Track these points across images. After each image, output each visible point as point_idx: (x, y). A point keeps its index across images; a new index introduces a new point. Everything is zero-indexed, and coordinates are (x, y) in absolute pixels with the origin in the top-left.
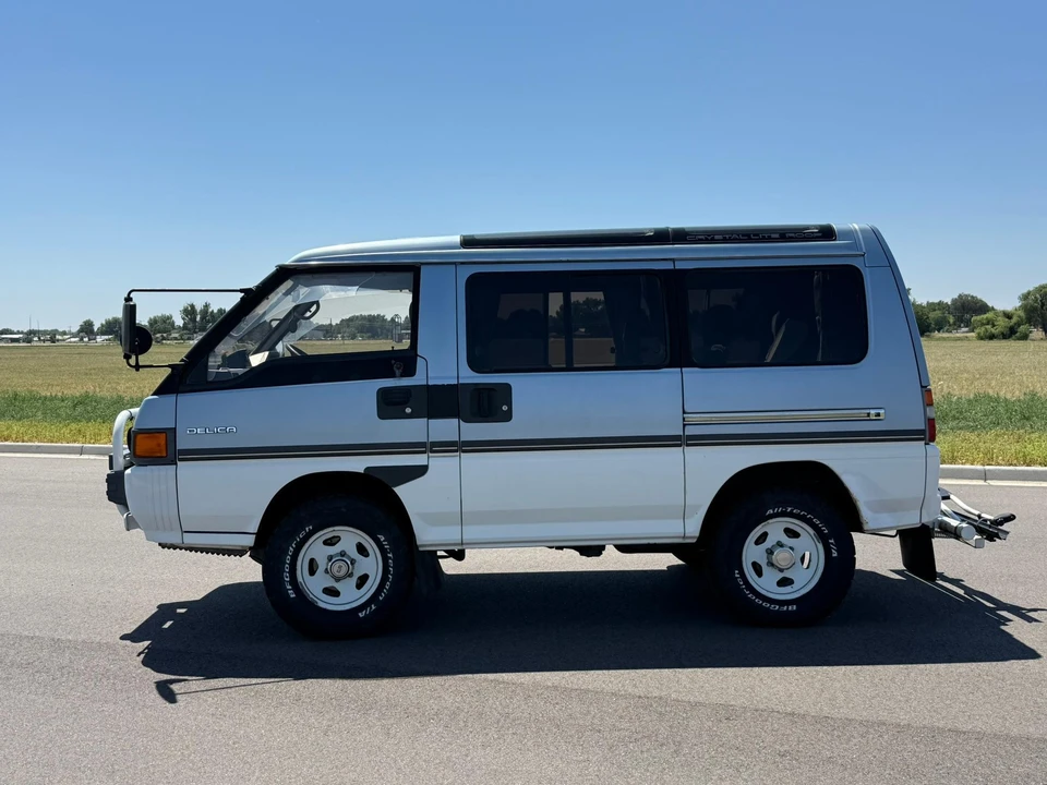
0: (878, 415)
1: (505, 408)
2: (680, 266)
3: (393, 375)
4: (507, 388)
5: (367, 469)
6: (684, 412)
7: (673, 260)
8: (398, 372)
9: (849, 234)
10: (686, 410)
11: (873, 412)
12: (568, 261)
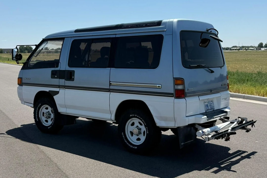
0: (159, 87)
1: (73, 77)
2: (117, 36)
3: (54, 67)
4: (74, 71)
5: (49, 91)
6: (110, 82)
7: (116, 34)
8: (55, 66)
9: (165, 23)
10: (111, 81)
11: (158, 85)
12: (92, 36)
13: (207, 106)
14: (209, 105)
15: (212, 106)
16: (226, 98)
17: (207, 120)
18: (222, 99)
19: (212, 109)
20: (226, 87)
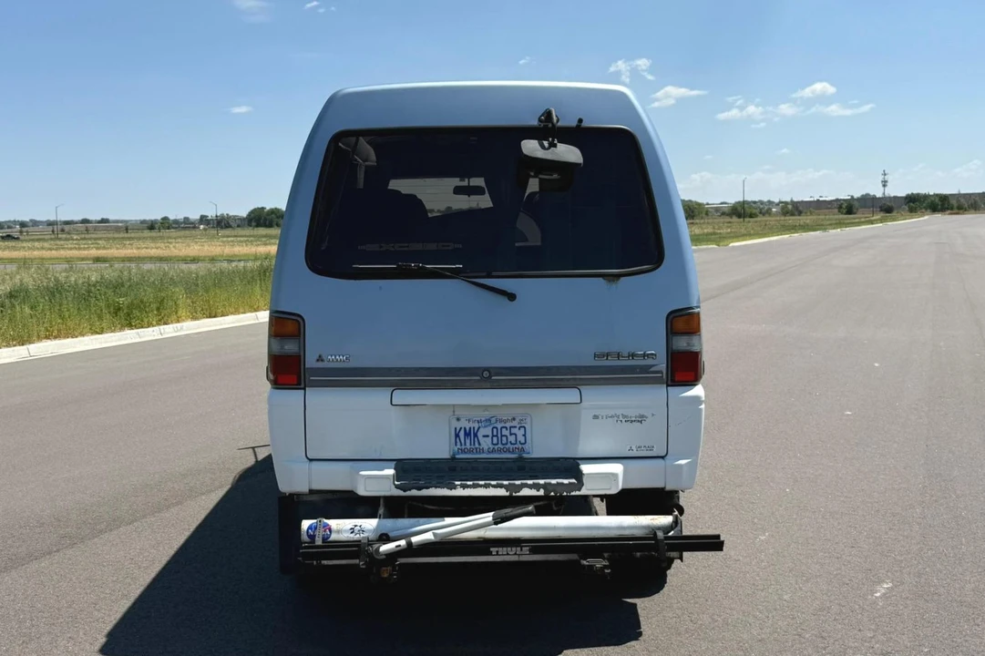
13: (470, 434)
14: (485, 431)
15: (511, 439)
16: (642, 416)
17: (397, 487)
18: (596, 417)
19: (508, 451)
20: (645, 369)
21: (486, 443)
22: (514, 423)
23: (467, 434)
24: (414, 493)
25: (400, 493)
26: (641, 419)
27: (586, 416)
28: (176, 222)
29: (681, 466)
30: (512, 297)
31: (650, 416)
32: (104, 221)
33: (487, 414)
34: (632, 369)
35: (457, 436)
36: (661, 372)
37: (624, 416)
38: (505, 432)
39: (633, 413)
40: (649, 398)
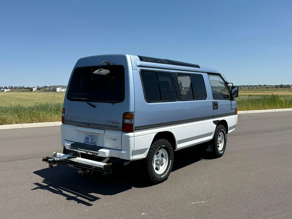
13: (88, 138)
14: (90, 138)
15: (94, 141)
16: (116, 139)
17: (70, 148)
18: (107, 138)
19: (93, 144)
20: (117, 127)
21: (90, 141)
22: (95, 137)
23: (87, 138)
24: (72, 150)
25: (70, 149)
26: (116, 140)
27: (105, 137)
28: (285, 86)
29: (122, 153)
30: (94, 107)
31: (117, 139)
32: (265, 85)
33: (91, 134)
34: (114, 127)
35: (86, 138)
36: (120, 128)
37: (112, 138)
38: (93, 139)
39: (114, 138)
40: (117, 134)
